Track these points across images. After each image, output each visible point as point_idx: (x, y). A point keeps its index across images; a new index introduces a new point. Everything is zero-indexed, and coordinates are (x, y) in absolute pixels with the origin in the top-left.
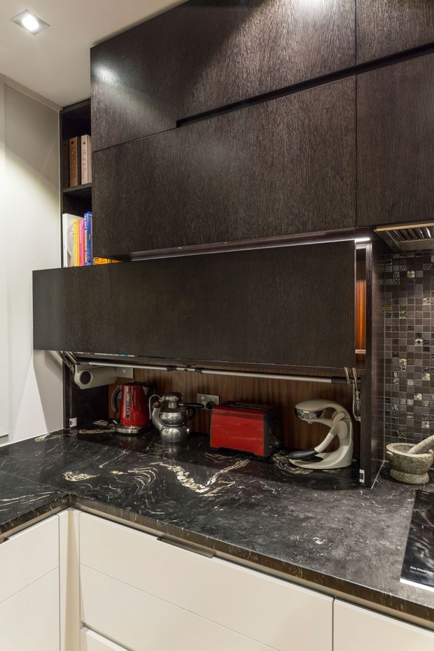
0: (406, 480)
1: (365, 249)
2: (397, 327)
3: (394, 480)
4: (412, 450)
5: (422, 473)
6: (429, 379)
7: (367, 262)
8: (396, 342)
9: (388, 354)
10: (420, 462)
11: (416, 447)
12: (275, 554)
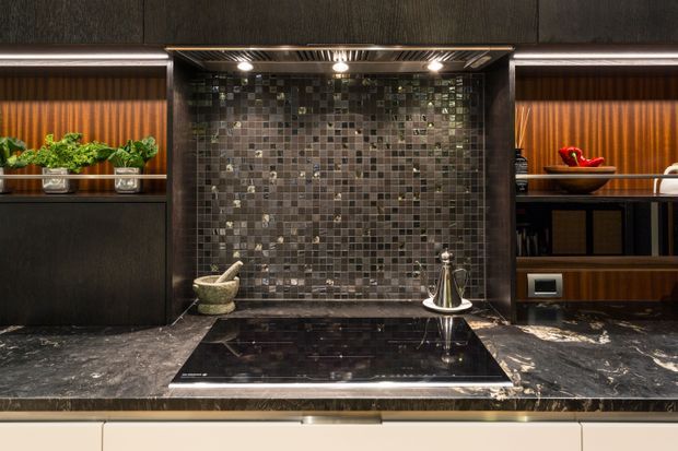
0: (212, 312)
1: (166, 67)
2: (209, 152)
3: (201, 314)
4: (219, 280)
5: (228, 302)
6: (239, 206)
7: (168, 80)
8: (209, 168)
9: (199, 181)
10: (224, 291)
11: (222, 277)
12: (42, 395)
